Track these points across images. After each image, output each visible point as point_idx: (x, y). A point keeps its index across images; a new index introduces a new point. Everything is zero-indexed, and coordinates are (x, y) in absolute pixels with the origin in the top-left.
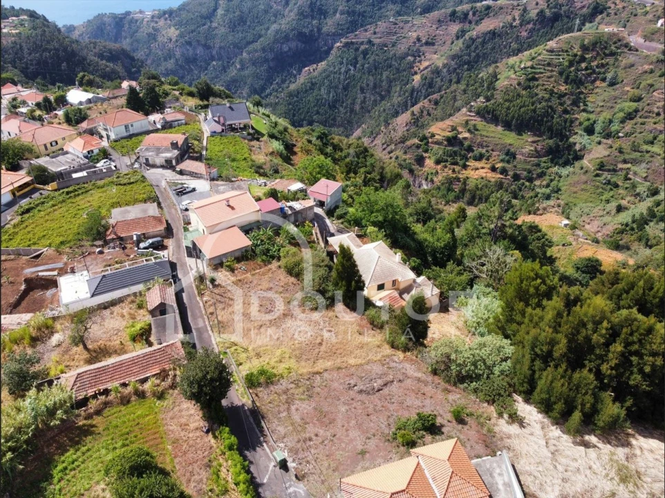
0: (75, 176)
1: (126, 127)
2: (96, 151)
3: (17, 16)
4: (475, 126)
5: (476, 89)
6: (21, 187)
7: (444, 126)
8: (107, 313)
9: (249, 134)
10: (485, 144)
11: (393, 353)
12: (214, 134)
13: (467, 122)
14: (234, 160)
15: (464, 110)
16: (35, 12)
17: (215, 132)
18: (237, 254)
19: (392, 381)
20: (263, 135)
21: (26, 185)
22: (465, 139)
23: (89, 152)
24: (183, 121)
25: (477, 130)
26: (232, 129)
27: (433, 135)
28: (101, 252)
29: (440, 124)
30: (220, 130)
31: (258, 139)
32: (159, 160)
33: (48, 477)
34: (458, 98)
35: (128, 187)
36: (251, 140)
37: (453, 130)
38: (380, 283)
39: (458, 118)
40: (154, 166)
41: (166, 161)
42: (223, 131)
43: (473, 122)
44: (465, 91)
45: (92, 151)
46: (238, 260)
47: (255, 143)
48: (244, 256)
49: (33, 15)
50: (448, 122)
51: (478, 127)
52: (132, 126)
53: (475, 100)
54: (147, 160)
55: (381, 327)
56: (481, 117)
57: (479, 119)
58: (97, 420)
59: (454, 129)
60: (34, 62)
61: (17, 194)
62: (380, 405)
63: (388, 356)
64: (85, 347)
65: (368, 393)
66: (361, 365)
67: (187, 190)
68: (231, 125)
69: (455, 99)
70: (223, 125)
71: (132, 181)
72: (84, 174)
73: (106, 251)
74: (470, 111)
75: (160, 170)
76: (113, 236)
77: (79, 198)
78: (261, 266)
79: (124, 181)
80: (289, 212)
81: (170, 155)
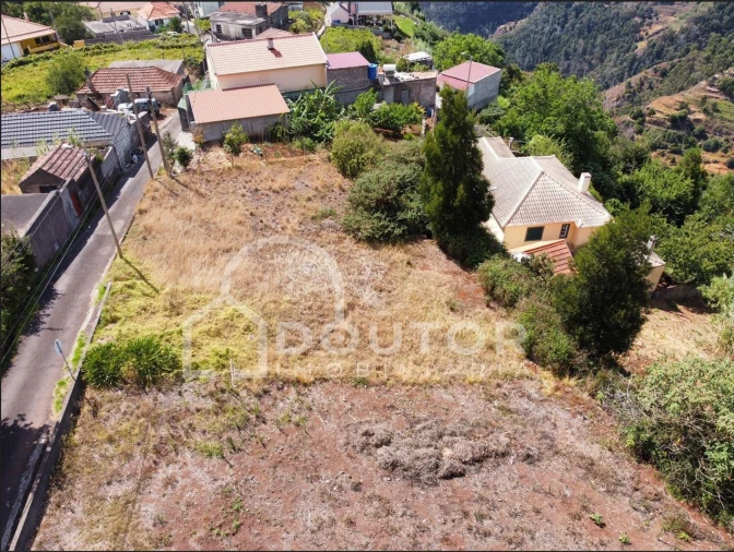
2: (167, 22)
4: (715, 105)
5: (726, 56)
7: (671, 102)
9: (387, 30)
10: (725, 130)
11: (527, 371)
12: (336, 23)
13: (704, 99)
15: (703, 83)
17: (338, 22)
18: (259, 129)
19: (504, 455)
20: (406, 36)
22: (698, 121)
23: (156, 21)
25: (717, 111)
26: (366, 23)
27: (653, 113)
29: (666, 99)
30: (347, 21)
31: (399, 39)
32: (234, 29)
34: (697, 67)
36: (387, 39)
37: (682, 108)
38: (535, 224)
39: (692, 94)
40: (228, 38)
41: (244, 30)
42: (350, 22)
43: (713, 100)
44: (708, 59)
45: (162, 21)
47: (393, 43)
48: (268, 133)
50: (678, 97)
51: (720, 107)
53: (722, 71)
54: (219, 27)
55: (511, 304)
56: (726, 95)
57: (723, 97)
59: (683, 106)
61: (31, 50)
62: (437, 533)
63: (509, 377)
65: (416, 478)
66: (428, 385)
68: (365, 17)
69: (692, 69)
70: (355, 15)
71: (180, 43)
74: (712, 86)
76: (87, 90)
77: (94, 57)
78: (293, 153)
79: (168, 43)
80: (385, 82)
81: (249, 22)
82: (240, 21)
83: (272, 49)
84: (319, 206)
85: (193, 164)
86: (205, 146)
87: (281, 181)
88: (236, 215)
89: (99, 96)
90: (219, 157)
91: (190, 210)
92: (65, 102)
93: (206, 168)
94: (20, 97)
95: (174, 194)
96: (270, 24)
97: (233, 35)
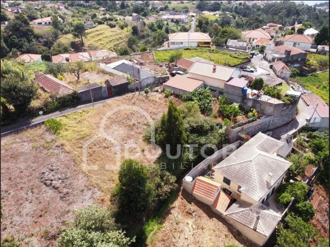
0: (230, 48)
1: (295, 44)
6: (205, 43)
21: (208, 43)
38: (227, 177)
45: (259, 46)
46: (175, 95)
54: (266, 54)
61: (200, 45)
67: (247, 70)
72: (234, 49)
76: (174, 64)
80: (250, 97)
81: (277, 56)
82: (274, 55)
83: (214, 69)
85: (149, 95)
86: (162, 92)
89: (175, 66)
90: (159, 96)
96: (290, 59)
97: (269, 59)
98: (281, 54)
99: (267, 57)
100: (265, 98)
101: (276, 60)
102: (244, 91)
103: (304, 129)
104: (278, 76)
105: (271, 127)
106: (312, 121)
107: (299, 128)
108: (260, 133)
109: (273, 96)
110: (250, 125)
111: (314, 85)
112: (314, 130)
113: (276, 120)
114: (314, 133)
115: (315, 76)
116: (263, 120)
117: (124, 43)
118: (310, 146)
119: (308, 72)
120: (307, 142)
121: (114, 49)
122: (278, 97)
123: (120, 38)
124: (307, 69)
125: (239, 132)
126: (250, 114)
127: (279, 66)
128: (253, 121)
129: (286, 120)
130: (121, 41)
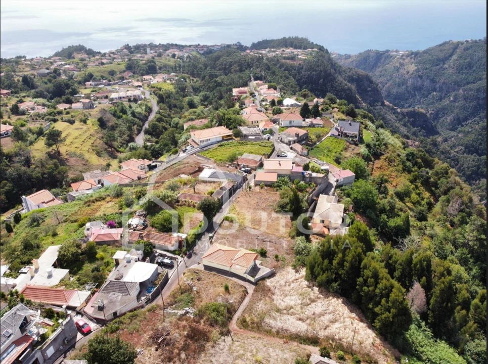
0: (250, 137)
1: (290, 122)
2: (268, 130)
3: (312, 48)
6: (227, 136)
8: (209, 184)
9: (354, 141)
14: (329, 151)
16: (323, 47)
17: (333, 135)
18: (269, 183)
20: (363, 143)
21: (230, 136)
23: (265, 129)
24: (322, 126)
26: (346, 135)
28: (228, 167)
31: (357, 145)
32: (286, 140)
33: (158, 213)
35: (262, 148)
36: (351, 144)
40: (283, 142)
41: (289, 141)
42: (338, 135)
46: (266, 186)
47: (353, 146)
48: (270, 185)
49: (321, 48)
52: (293, 122)
58: (179, 207)
60: (305, 77)
61: (224, 139)
64: (194, 190)
67: (283, 156)
68: (346, 133)
70: (342, 132)
72: (254, 137)
73: (230, 167)
75: (285, 145)
76: (236, 163)
77: (241, 146)
78: (274, 191)
79: (263, 144)
80: (307, 176)
81: (291, 139)
82: (289, 138)
83: (280, 164)
84: (271, 204)
85: (251, 190)
86: (256, 185)
87: (267, 197)
88: (254, 202)
89: (238, 165)
90: (257, 189)
91: (247, 199)
92: (230, 165)
93: (254, 191)
94: (220, 160)
95: (245, 195)
96: (299, 139)
97: (285, 142)
98: (293, 137)
99: (283, 140)
100: (314, 175)
101: (292, 143)
102: (303, 173)
103: (337, 187)
104: (300, 155)
105: (322, 190)
106: (339, 181)
107: (334, 187)
108: (321, 195)
109: (317, 172)
110: (315, 191)
111: (321, 155)
112: (342, 186)
113: (323, 186)
114: (343, 187)
115: (318, 147)
116: (319, 187)
117: (98, 141)
118: (344, 195)
119: (312, 145)
120: (341, 193)
121: (93, 150)
122: (318, 172)
123: (91, 135)
124: (310, 143)
125: (312, 197)
126: (312, 186)
127: (298, 147)
128: (315, 189)
129: (326, 184)
130: (94, 138)
